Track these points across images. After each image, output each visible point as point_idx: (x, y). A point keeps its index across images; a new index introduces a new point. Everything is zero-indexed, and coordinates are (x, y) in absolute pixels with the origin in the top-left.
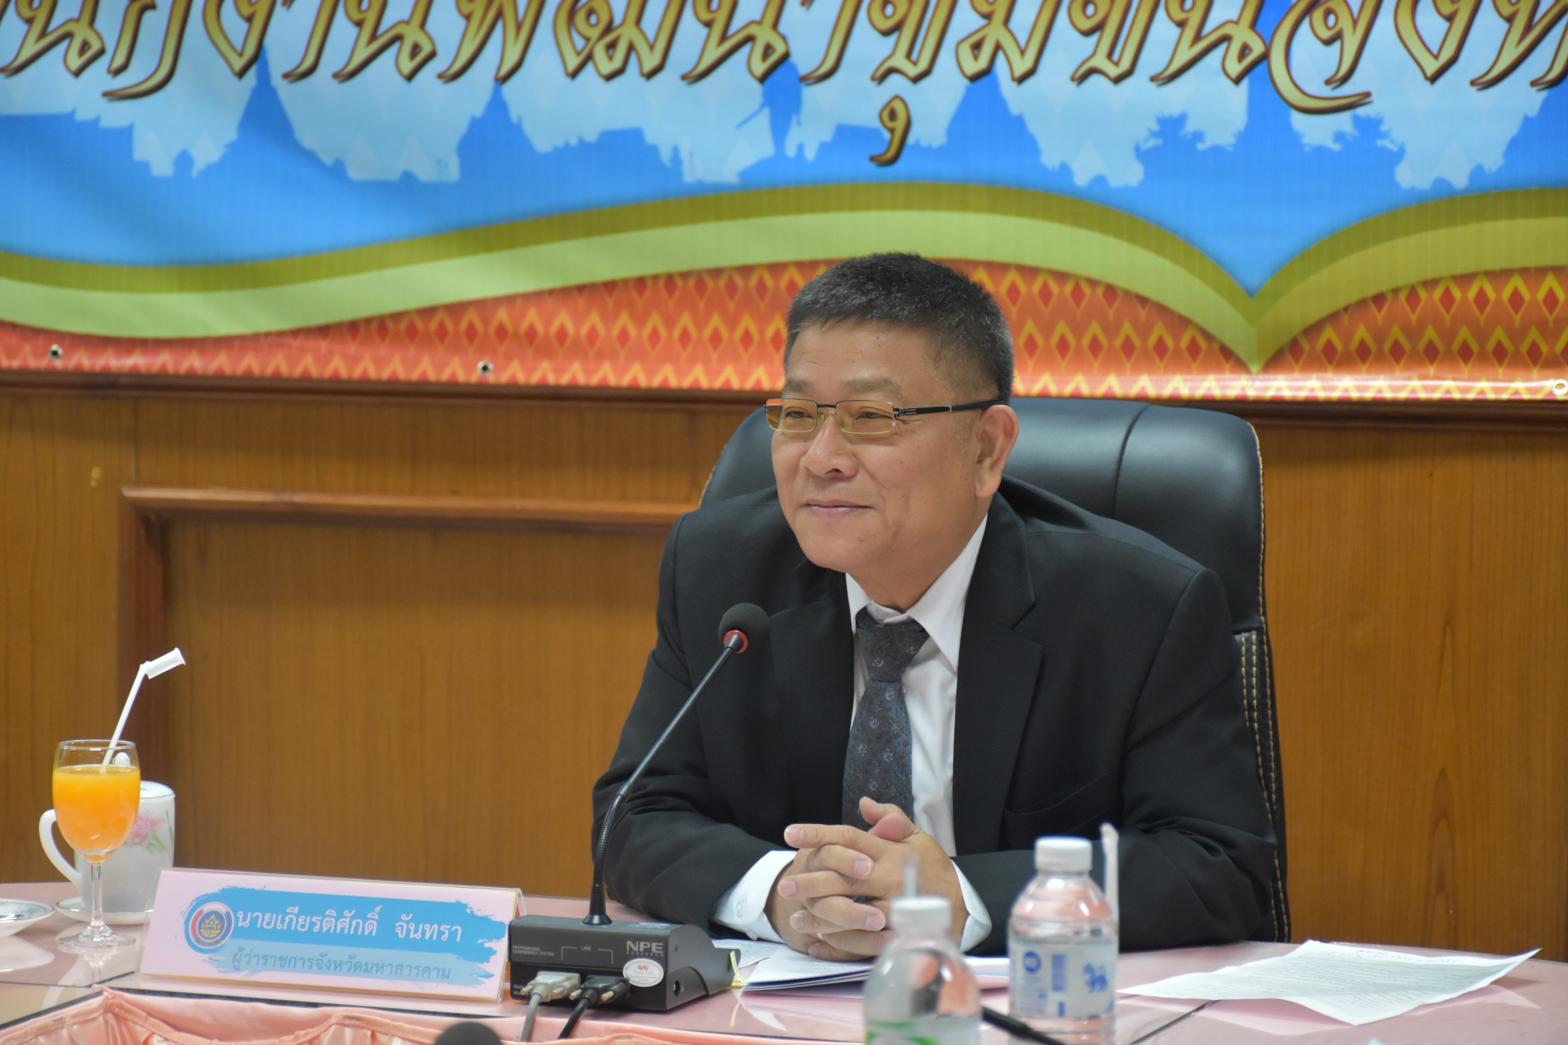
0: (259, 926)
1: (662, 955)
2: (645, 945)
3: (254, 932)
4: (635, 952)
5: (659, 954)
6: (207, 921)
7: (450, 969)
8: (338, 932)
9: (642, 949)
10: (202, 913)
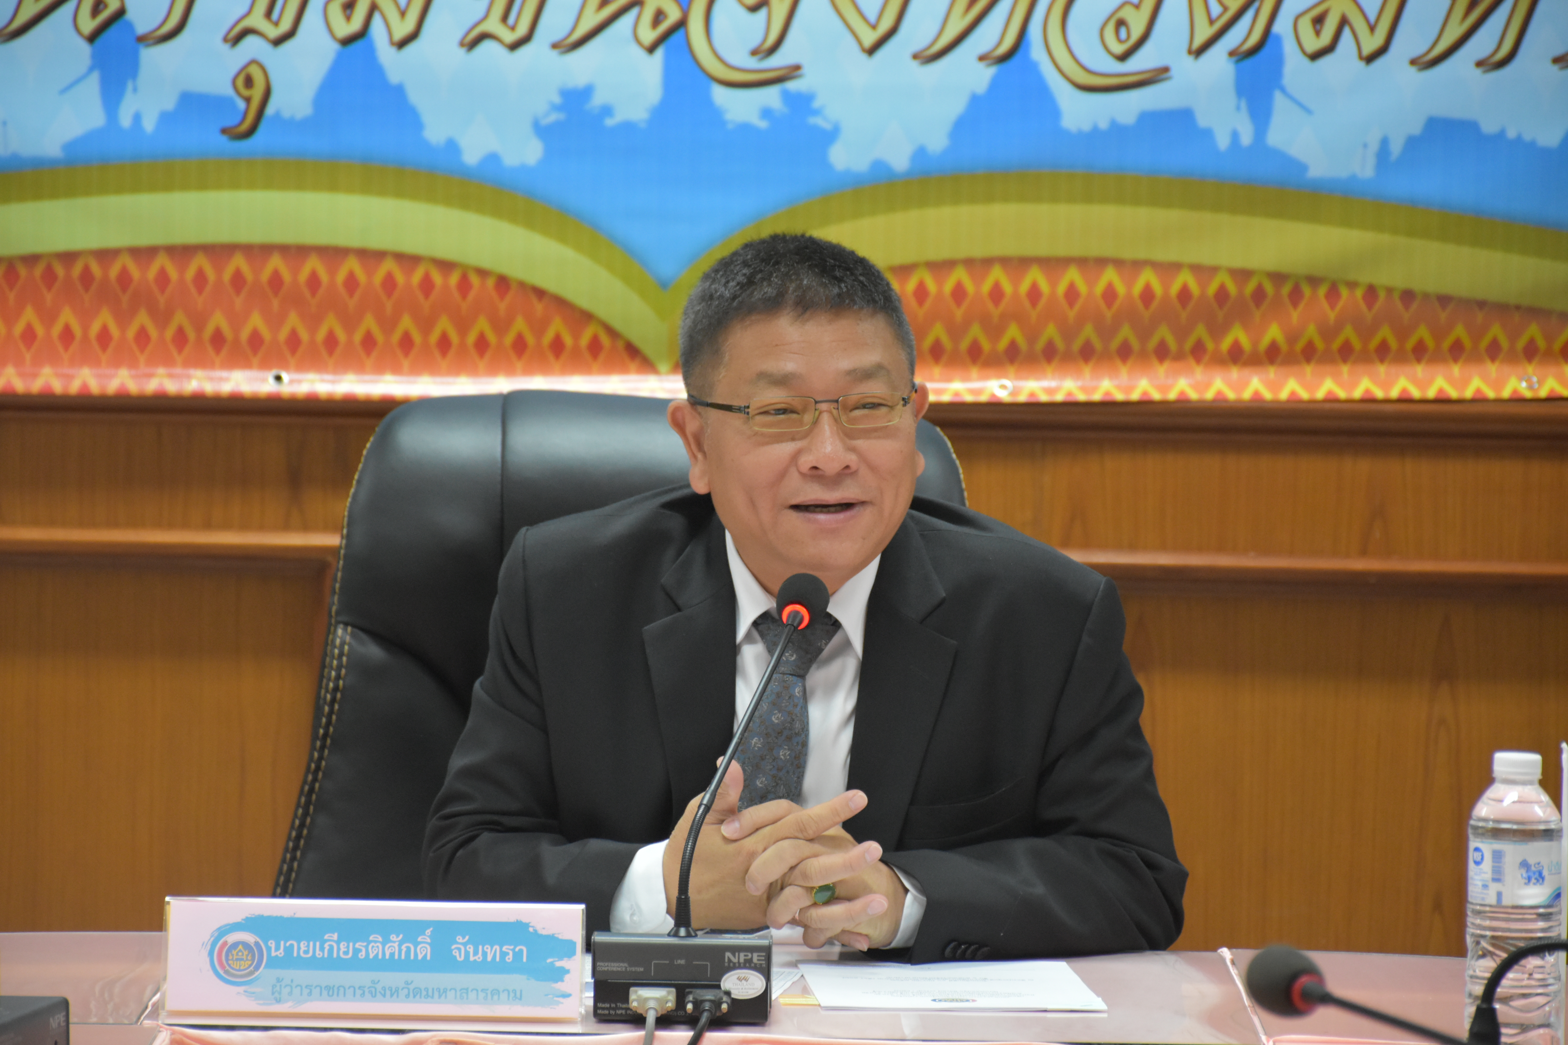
0: (295, 954)
1: (764, 966)
2: (745, 956)
3: (289, 961)
4: (734, 964)
5: (761, 964)
6: (234, 952)
7: (521, 991)
8: (387, 957)
9: (742, 960)
10: (227, 944)
